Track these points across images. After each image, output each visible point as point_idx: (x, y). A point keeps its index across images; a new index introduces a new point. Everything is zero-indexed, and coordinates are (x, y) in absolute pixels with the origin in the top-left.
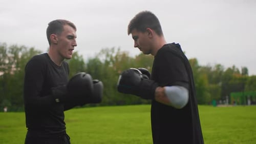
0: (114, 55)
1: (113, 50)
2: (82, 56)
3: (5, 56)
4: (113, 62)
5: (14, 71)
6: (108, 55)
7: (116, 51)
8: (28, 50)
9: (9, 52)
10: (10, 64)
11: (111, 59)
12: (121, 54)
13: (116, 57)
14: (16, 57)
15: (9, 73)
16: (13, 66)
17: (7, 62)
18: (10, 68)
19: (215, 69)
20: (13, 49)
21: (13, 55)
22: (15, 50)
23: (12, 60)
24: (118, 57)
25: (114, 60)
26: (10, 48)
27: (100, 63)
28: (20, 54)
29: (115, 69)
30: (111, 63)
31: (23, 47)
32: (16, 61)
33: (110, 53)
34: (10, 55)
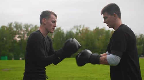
0: (81, 29)
1: (80, 26)
2: (63, 30)
3: (21, 30)
4: (80, 33)
5: (26, 38)
6: (77, 29)
7: (82, 27)
8: (34, 26)
9: (24, 28)
10: (24, 34)
11: (80, 32)
12: (85, 28)
13: (82, 30)
14: (27, 30)
15: (23, 39)
16: (26, 35)
17: (22, 33)
18: (24, 36)
19: (140, 37)
20: (25, 26)
21: (26, 29)
22: (27, 26)
23: (25, 32)
24: (83, 30)
25: (81, 32)
26: (24, 25)
27: (73, 33)
28: (29, 29)
29: (82, 37)
30: (79, 34)
31: (31, 25)
32: (27, 32)
33: (79, 28)
34: (24, 29)
